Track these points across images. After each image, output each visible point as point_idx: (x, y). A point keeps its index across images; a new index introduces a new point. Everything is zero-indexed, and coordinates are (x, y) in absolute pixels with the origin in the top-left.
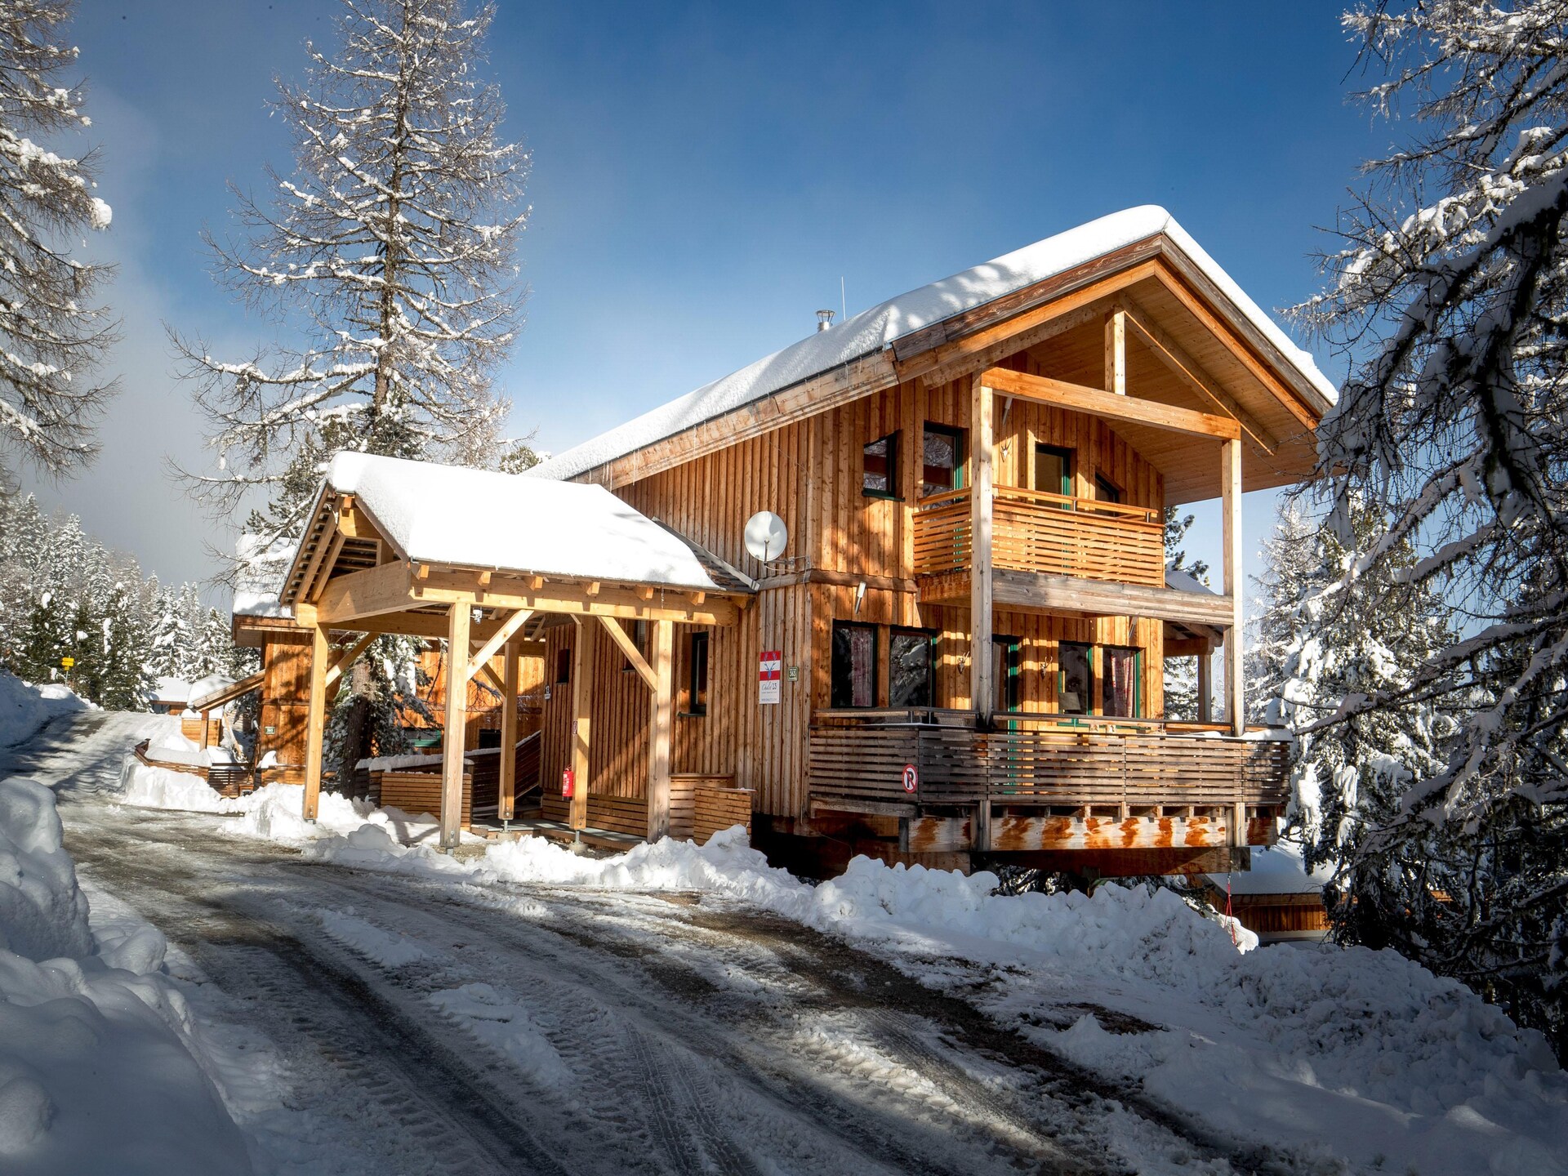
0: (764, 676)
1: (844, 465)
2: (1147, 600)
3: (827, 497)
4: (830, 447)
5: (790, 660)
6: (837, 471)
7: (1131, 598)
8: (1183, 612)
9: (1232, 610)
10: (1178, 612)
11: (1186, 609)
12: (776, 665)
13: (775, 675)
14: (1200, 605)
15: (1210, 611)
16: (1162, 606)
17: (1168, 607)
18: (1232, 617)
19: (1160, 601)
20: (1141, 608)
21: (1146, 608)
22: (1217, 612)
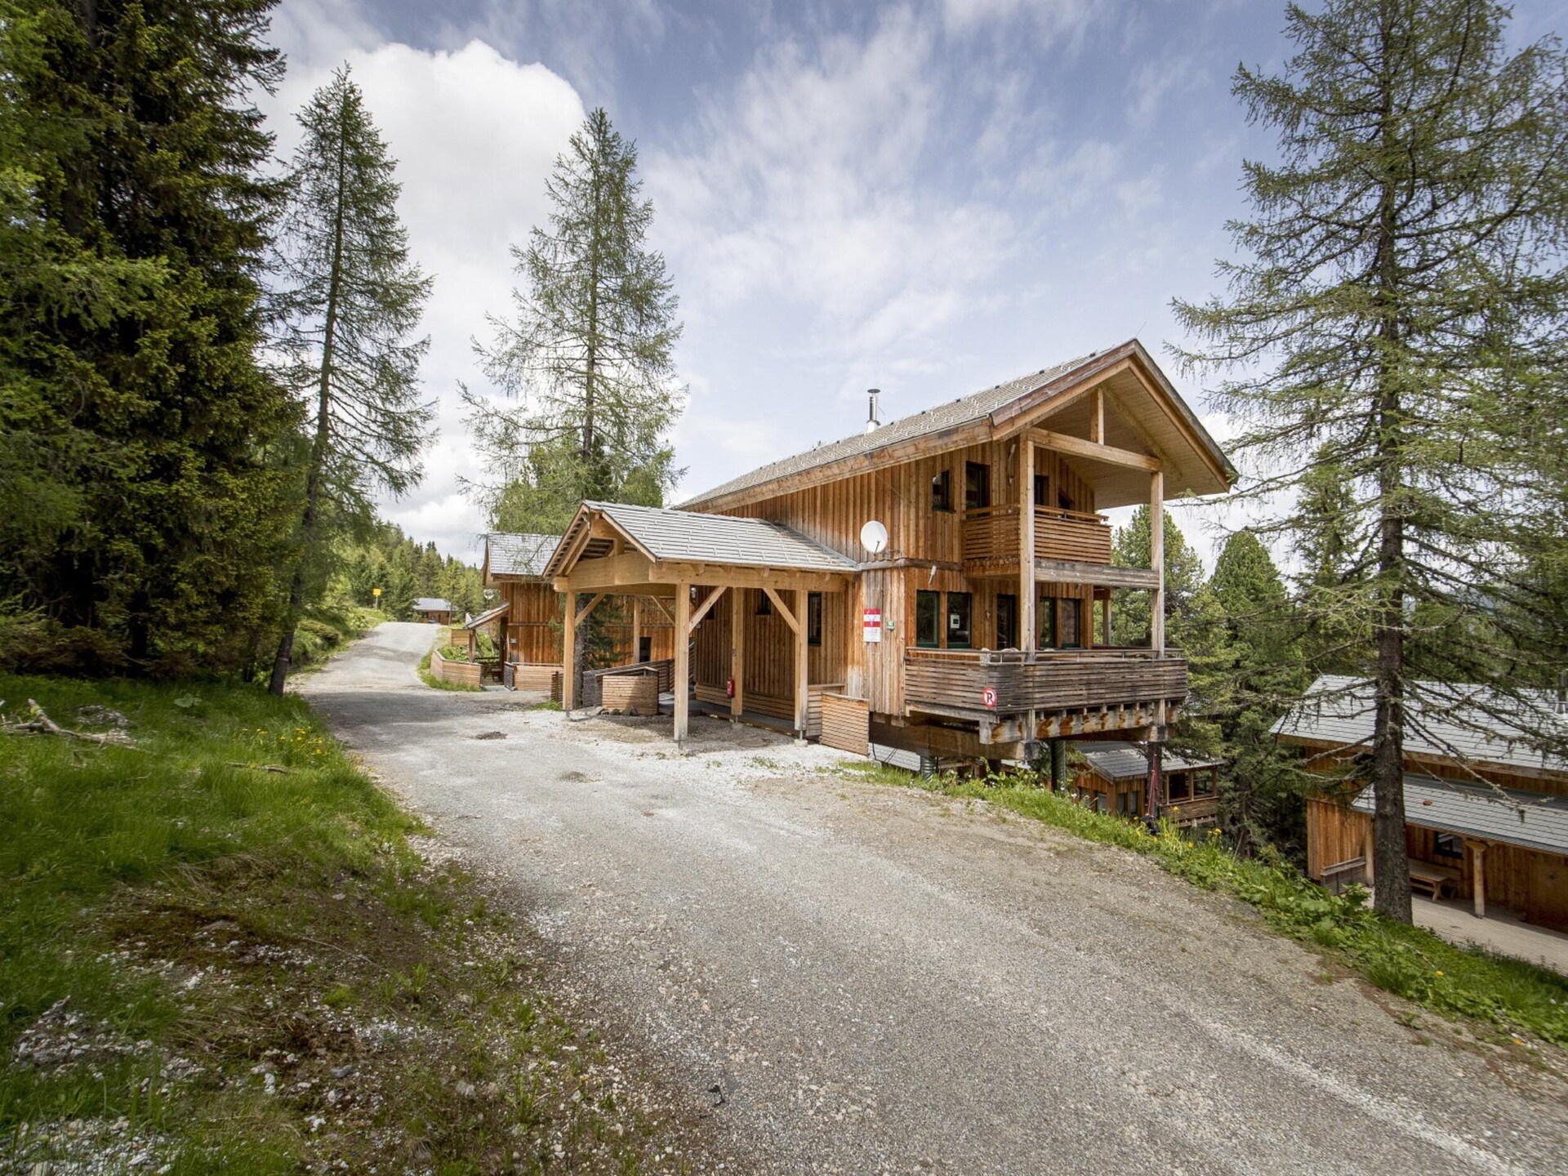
0: (867, 624)
1: (921, 491)
3: (913, 511)
4: (914, 479)
5: (887, 615)
6: (918, 494)
9: (1158, 579)
12: (877, 618)
13: (876, 624)
14: (1142, 577)
17: (1127, 579)
18: (1159, 584)
19: (1122, 576)
22: (1151, 581)
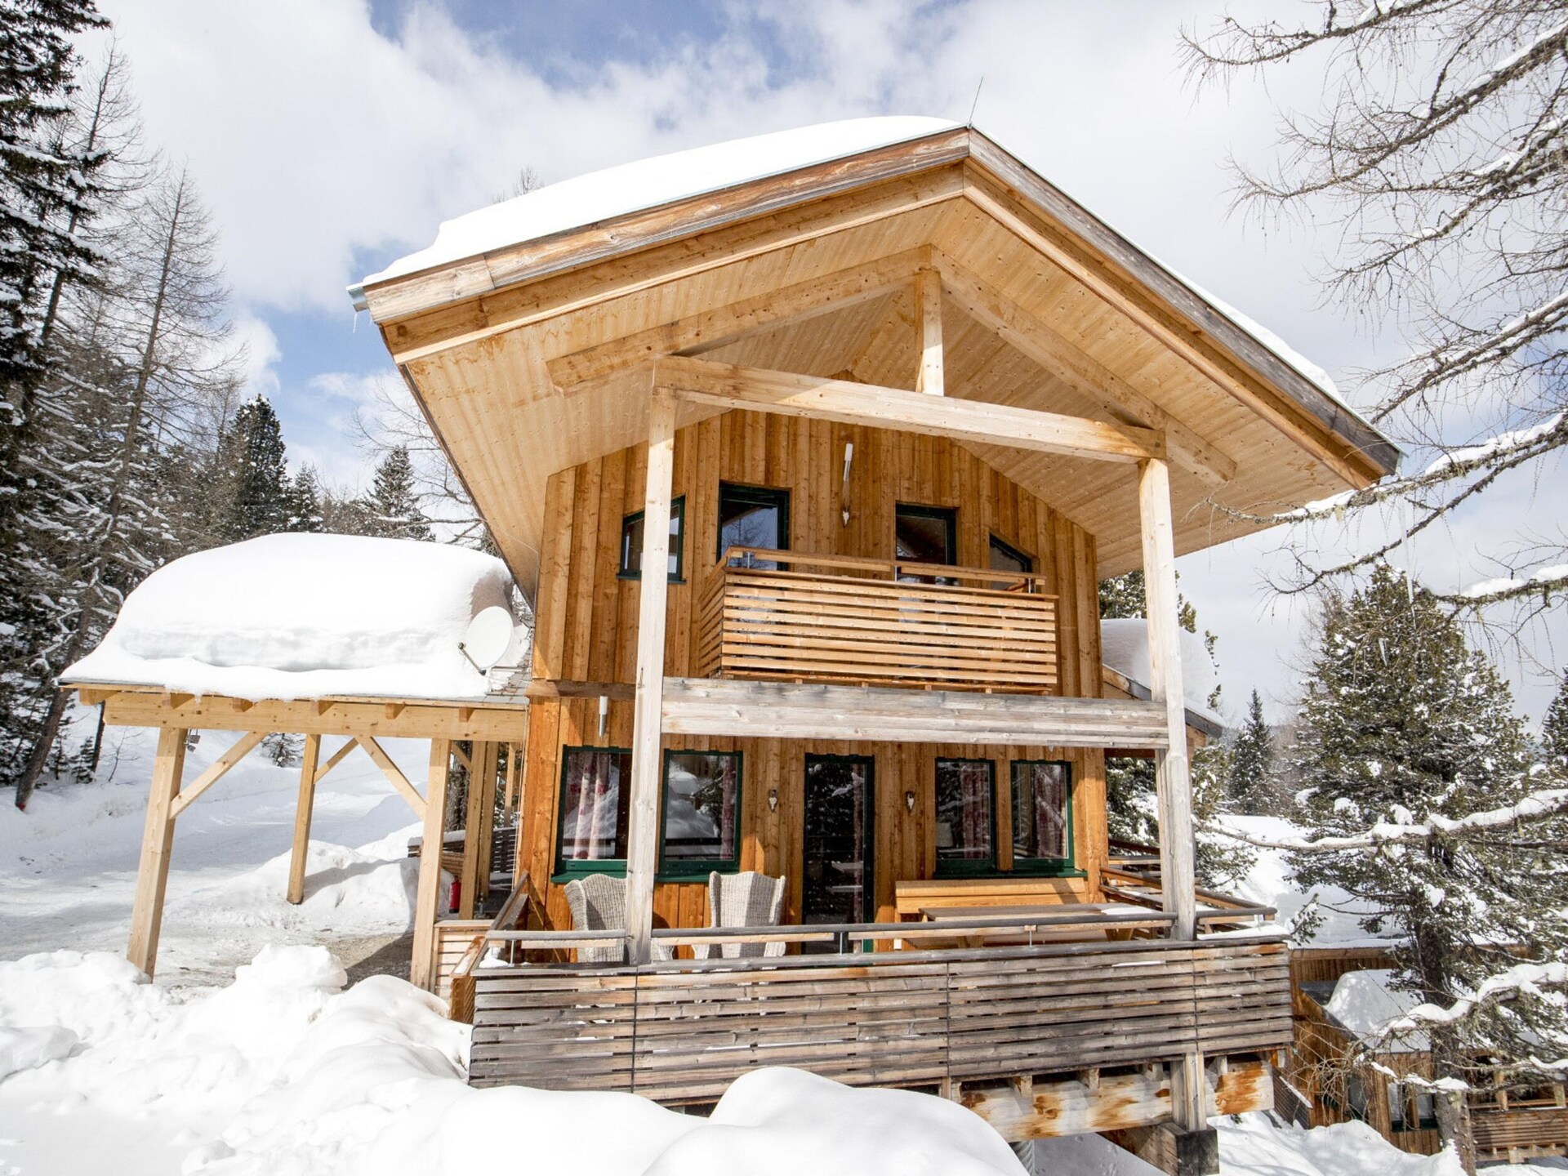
2: (993, 716)
7: (961, 713)
8: (1067, 733)
9: (1166, 724)
10: (1058, 733)
11: (1074, 727)
14: (1102, 719)
15: (1122, 729)
16: (1024, 725)
17: (1037, 726)
18: (1166, 736)
19: (1019, 717)
20: (981, 730)
21: (991, 730)
22: (1135, 729)
